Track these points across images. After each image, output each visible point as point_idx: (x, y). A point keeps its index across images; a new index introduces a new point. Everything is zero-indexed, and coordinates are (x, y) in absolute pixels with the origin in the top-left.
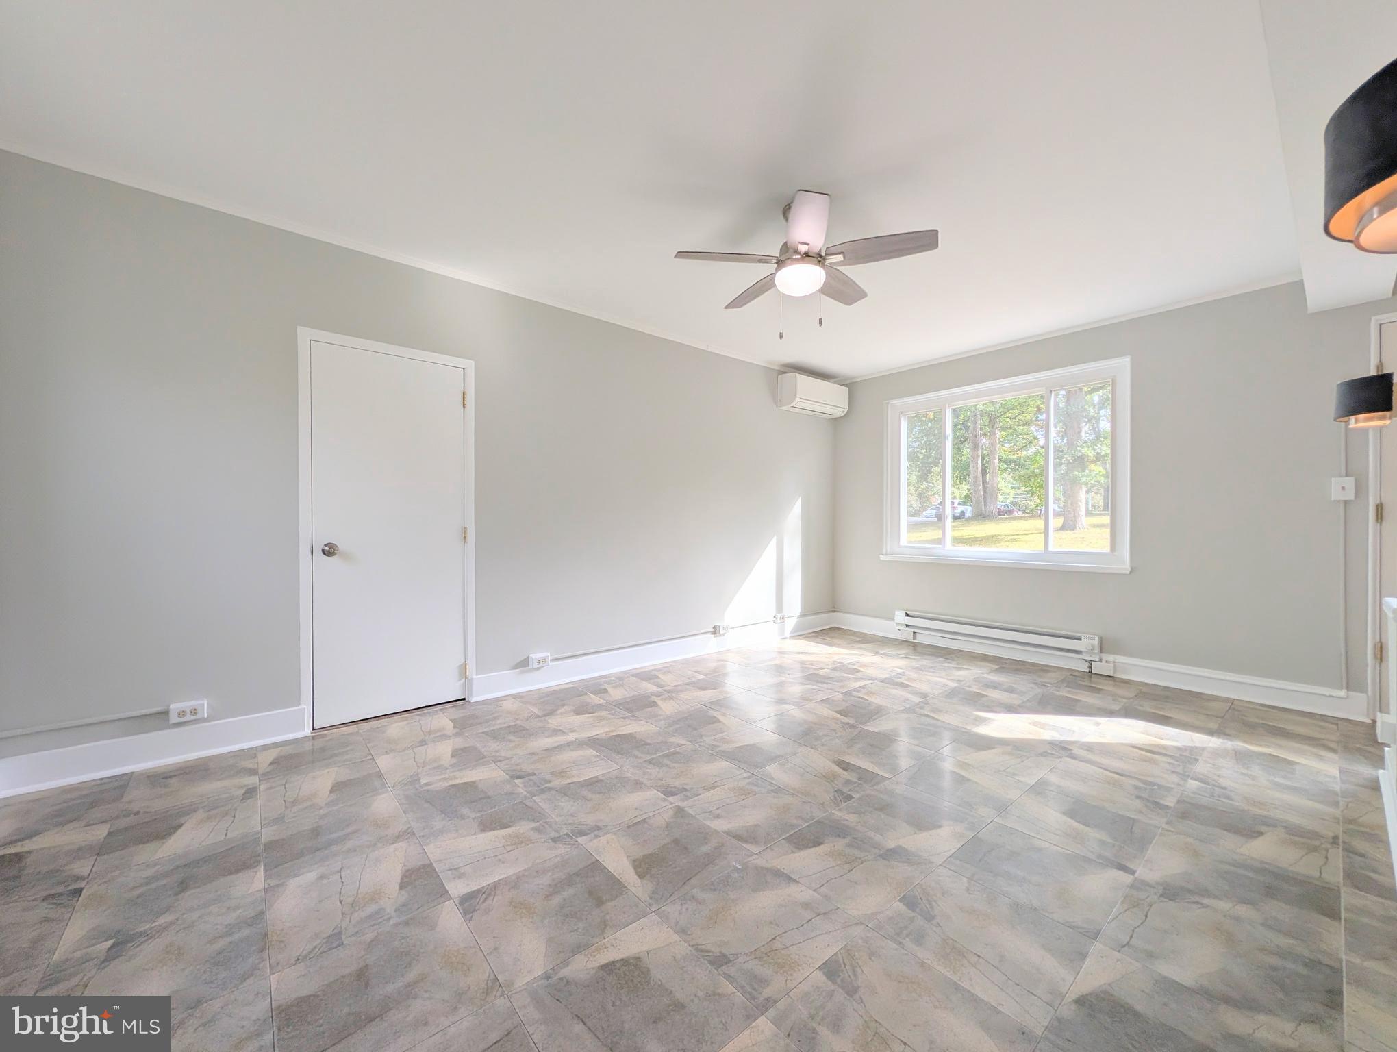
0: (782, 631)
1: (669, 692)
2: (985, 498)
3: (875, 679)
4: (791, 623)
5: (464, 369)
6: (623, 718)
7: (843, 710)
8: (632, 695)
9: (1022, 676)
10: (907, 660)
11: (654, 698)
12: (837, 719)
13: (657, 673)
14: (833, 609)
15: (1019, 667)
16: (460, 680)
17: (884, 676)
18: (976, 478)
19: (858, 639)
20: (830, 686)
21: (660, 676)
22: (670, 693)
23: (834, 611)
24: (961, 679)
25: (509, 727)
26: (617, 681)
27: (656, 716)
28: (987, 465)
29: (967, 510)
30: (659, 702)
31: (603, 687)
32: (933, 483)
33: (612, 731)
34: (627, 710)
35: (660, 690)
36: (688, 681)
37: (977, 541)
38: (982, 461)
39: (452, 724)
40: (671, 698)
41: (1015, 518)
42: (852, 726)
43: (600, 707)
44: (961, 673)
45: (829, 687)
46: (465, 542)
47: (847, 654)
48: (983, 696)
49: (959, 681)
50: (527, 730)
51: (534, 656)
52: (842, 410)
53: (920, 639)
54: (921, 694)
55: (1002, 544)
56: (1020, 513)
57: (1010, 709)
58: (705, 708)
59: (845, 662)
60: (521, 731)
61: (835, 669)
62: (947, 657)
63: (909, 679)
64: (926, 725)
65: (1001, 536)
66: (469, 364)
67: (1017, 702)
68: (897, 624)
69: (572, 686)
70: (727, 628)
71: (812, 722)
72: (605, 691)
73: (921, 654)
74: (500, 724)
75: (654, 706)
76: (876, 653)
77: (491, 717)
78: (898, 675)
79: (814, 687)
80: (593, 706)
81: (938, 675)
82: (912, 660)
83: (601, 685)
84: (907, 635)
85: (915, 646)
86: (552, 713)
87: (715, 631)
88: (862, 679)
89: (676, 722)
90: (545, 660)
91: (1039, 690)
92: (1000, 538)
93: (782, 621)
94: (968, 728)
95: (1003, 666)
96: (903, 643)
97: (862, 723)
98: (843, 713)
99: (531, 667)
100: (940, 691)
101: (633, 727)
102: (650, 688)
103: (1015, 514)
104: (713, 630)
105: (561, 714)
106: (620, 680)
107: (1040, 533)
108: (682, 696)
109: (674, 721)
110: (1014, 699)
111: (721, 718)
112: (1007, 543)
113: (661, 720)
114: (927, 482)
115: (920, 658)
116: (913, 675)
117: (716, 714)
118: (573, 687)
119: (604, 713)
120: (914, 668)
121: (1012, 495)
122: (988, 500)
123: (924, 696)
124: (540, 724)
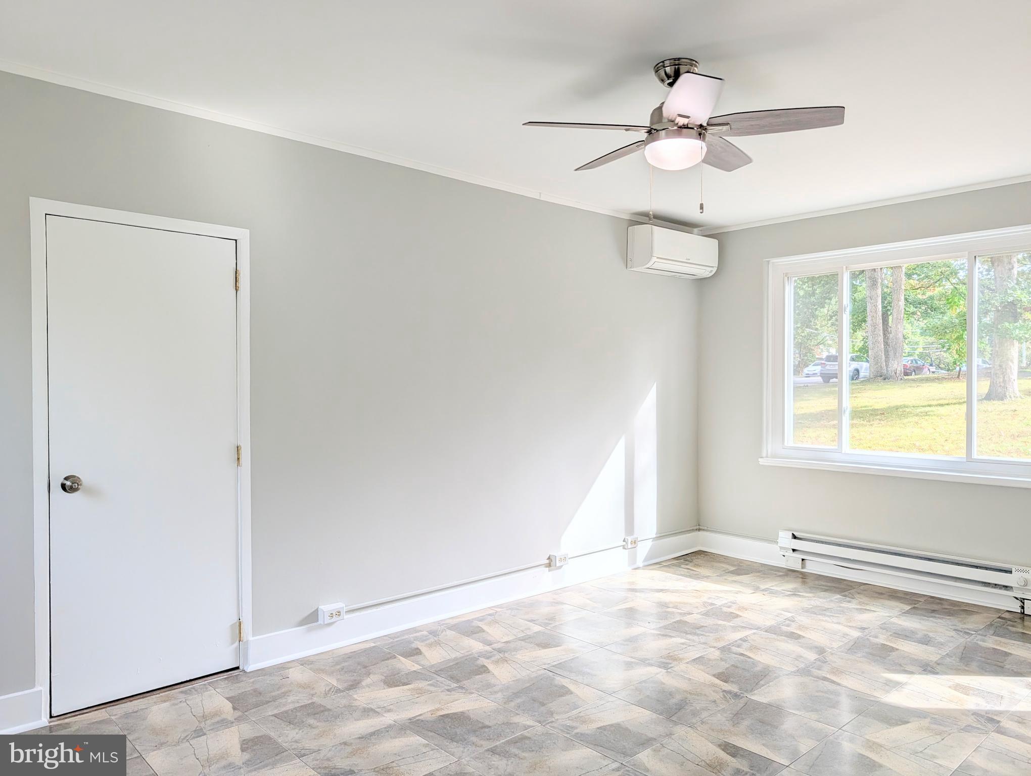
0: (633, 560)
1: (500, 651)
2: (887, 352)
3: (758, 628)
4: (644, 549)
5: (236, 240)
6: (448, 690)
7: (723, 673)
8: (453, 656)
9: (940, 621)
10: (796, 599)
11: (483, 661)
12: (714, 685)
13: (480, 624)
14: (698, 527)
15: (936, 607)
16: (233, 643)
17: (769, 623)
18: (874, 326)
19: (732, 568)
20: (703, 639)
21: (485, 628)
22: (503, 653)
23: (699, 530)
24: (865, 626)
25: (305, 706)
26: (431, 636)
27: (489, 686)
28: (889, 308)
29: (861, 367)
30: (491, 667)
31: (414, 646)
32: (817, 329)
33: (438, 710)
34: (452, 678)
35: (488, 648)
36: (521, 635)
37: (877, 415)
38: (883, 302)
39: (231, 705)
40: (505, 660)
41: (928, 380)
42: (736, 696)
43: (415, 676)
44: (866, 617)
45: (702, 641)
46: (238, 464)
47: (721, 591)
48: (893, 649)
49: (863, 629)
50: (329, 710)
51: (326, 608)
52: (710, 269)
53: (811, 568)
54: (816, 647)
55: (910, 419)
56: (933, 369)
57: (928, 668)
58: (551, 674)
59: (718, 603)
60: (323, 711)
61: (706, 614)
62: (846, 593)
63: (801, 627)
64: (826, 692)
65: (907, 407)
66: (243, 235)
67: (934, 658)
68: (781, 548)
69: (373, 645)
70: (565, 559)
71: (686, 691)
72: (417, 652)
73: (814, 589)
74: (293, 702)
75: (484, 672)
76: (757, 589)
77: (278, 692)
78: (787, 622)
79: (683, 641)
80: (407, 674)
81: (835, 620)
82: (803, 599)
83: (410, 642)
84: (794, 562)
85: (803, 577)
86: (354, 685)
87: (550, 563)
88: (742, 627)
89: (516, 695)
90: (339, 613)
91: (962, 640)
92: (907, 410)
93: (633, 545)
94: (875, 694)
95: (916, 606)
96: (789, 573)
97: (746, 691)
98: (724, 677)
99: (321, 622)
100: (841, 644)
101: (461, 704)
102: (474, 646)
103: (926, 374)
104: (547, 561)
105: (368, 686)
106: (434, 634)
107: (960, 403)
108: (519, 656)
109: (514, 694)
110: (930, 654)
111: (572, 687)
112: (916, 419)
113: (496, 692)
114: (809, 328)
115: (811, 595)
116: (804, 620)
117: (565, 682)
118: (374, 647)
119: (422, 684)
120: (806, 611)
121: (921, 345)
122: (891, 354)
123: (821, 651)
124: (344, 702)
